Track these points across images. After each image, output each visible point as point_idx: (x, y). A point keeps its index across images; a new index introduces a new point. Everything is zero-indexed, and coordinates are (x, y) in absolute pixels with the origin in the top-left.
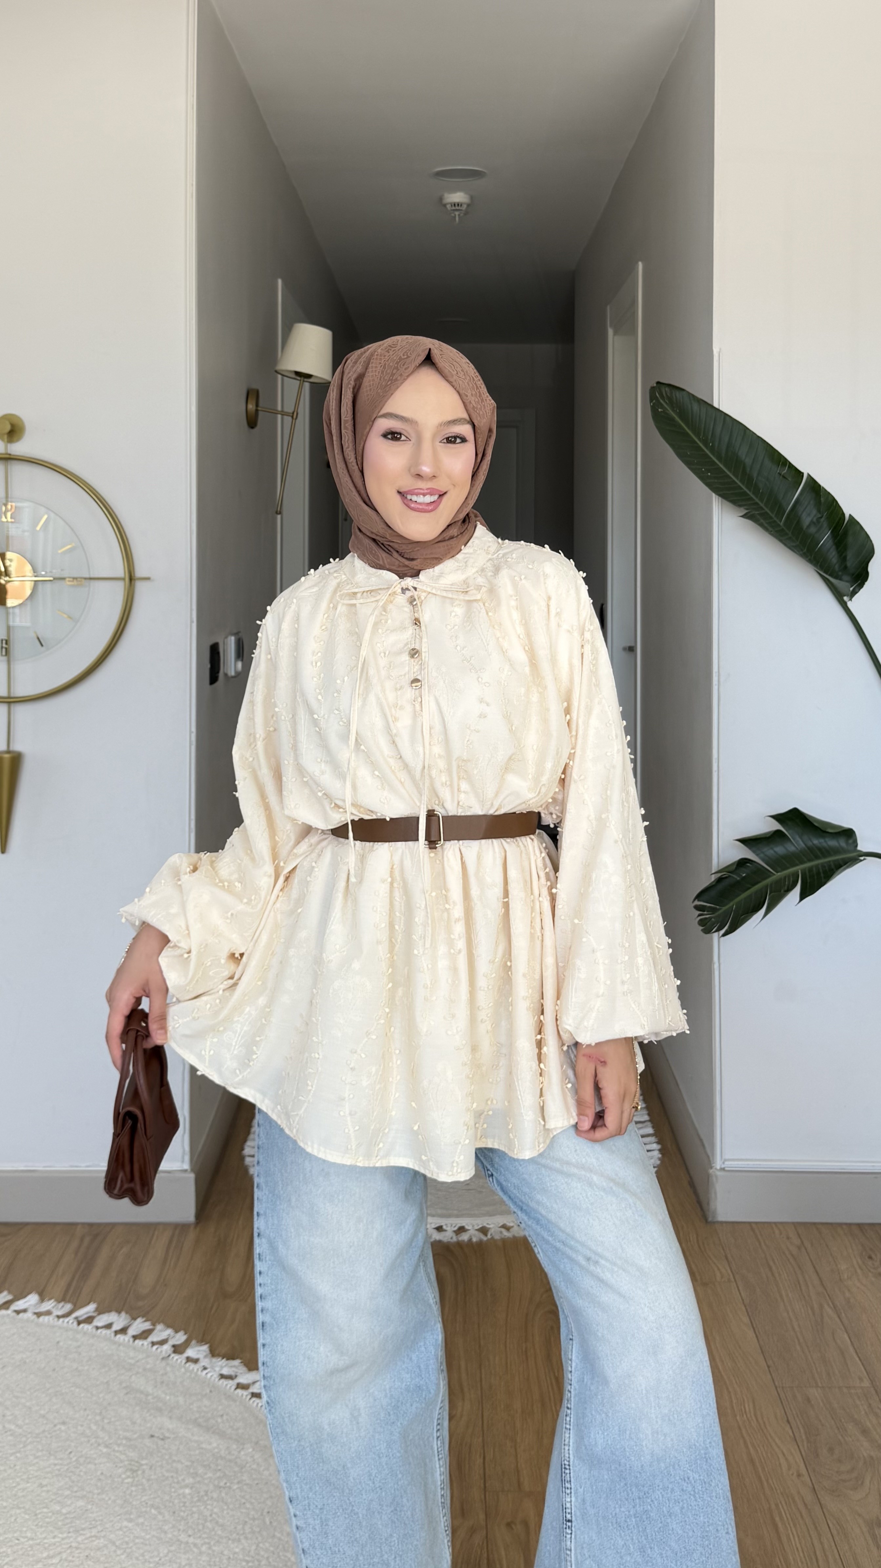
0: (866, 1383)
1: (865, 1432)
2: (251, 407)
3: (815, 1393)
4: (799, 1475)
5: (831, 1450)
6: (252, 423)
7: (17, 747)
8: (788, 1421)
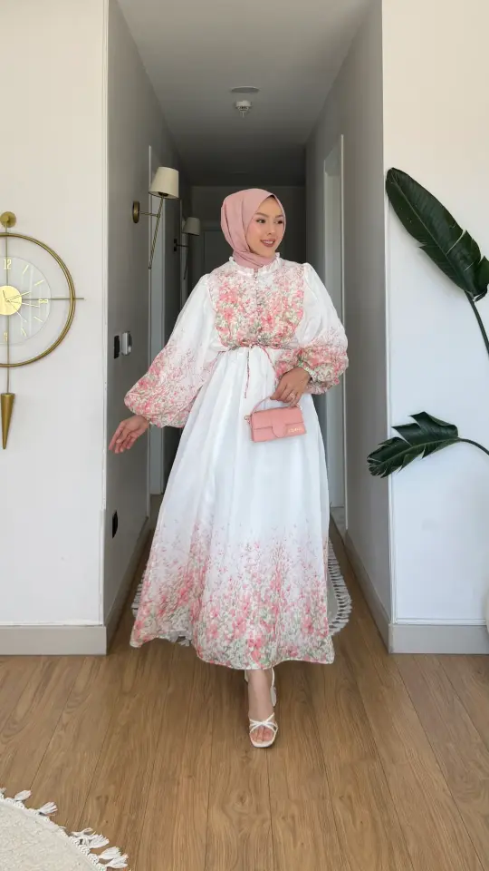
0: (479, 740)
1: (480, 767)
2: (136, 212)
3: (451, 746)
4: (444, 790)
5: (462, 777)
6: (136, 220)
7: (12, 391)
8: (437, 761)
